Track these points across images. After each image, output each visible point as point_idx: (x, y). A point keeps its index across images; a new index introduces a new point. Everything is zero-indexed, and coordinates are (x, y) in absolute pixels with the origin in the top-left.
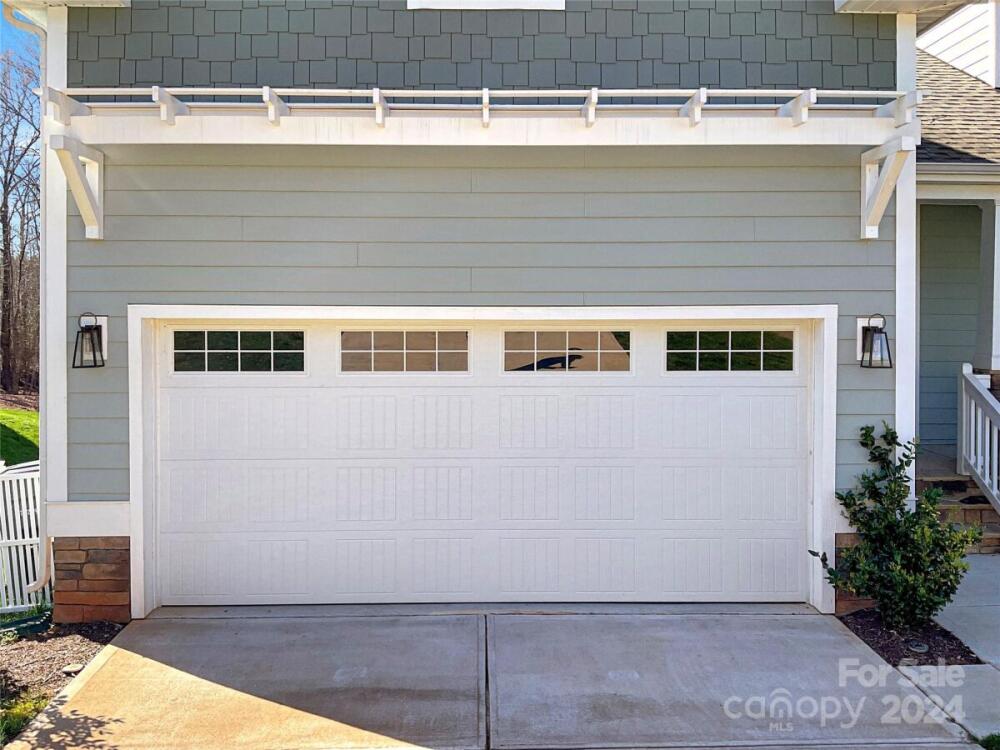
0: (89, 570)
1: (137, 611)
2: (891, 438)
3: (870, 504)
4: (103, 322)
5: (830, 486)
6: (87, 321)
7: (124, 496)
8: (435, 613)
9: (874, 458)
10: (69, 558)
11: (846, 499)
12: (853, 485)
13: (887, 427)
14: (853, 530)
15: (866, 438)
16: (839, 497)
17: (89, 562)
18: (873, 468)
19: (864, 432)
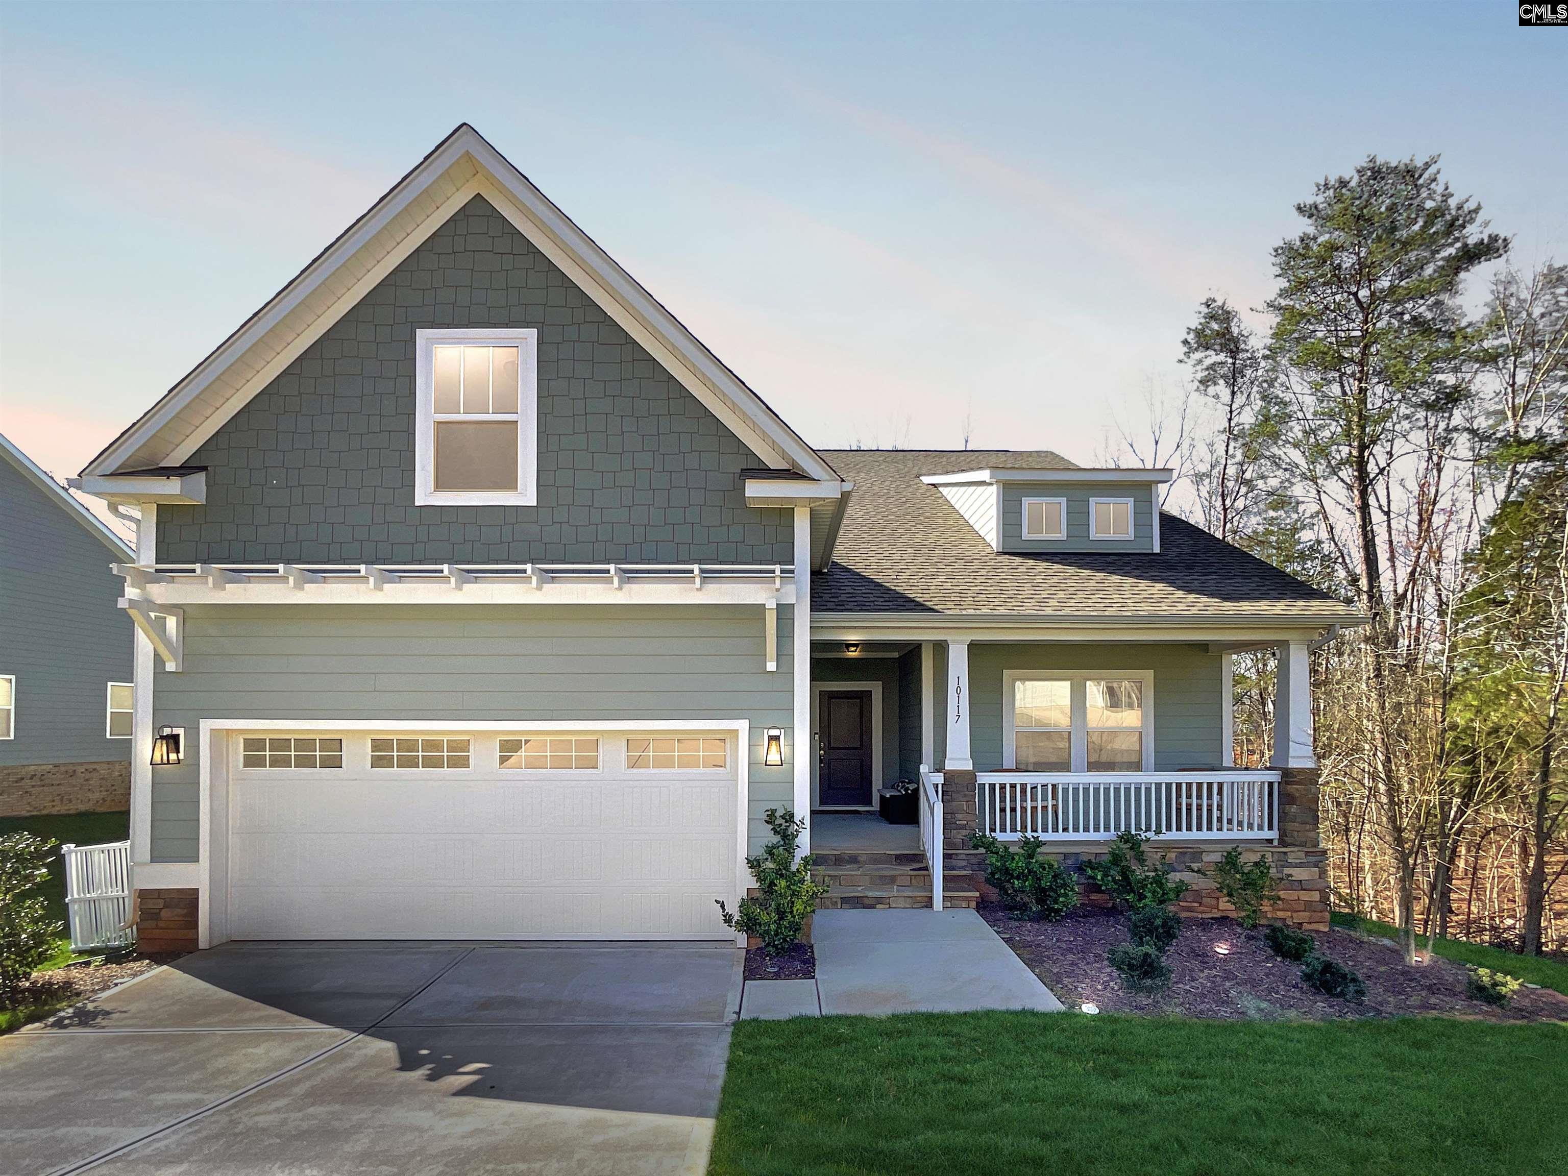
0: (165, 914)
1: (203, 943)
2: (789, 817)
3: (770, 865)
4: (181, 732)
5: (742, 852)
6: (167, 731)
7: (194, 858)
8: (438, 947)
9: (776, 832)
10: (151, 905)
11: (753, 864)
12: (760, 852)
13: (785, 809)
14: (757, 885)
15: (771, 818)
16: (749, 861)
17: (167, 907)
18: (776, 839)
19: (769, 813)
